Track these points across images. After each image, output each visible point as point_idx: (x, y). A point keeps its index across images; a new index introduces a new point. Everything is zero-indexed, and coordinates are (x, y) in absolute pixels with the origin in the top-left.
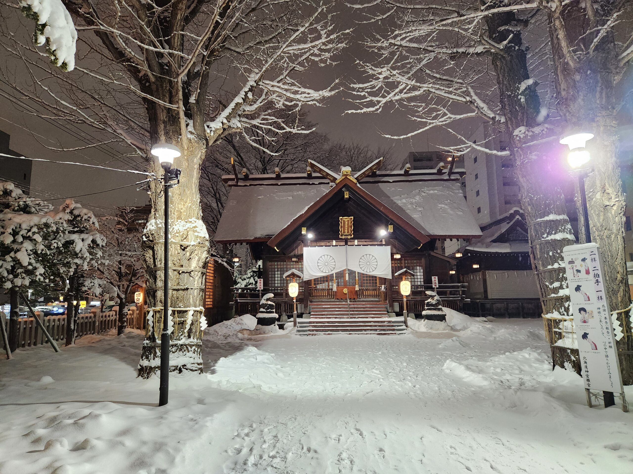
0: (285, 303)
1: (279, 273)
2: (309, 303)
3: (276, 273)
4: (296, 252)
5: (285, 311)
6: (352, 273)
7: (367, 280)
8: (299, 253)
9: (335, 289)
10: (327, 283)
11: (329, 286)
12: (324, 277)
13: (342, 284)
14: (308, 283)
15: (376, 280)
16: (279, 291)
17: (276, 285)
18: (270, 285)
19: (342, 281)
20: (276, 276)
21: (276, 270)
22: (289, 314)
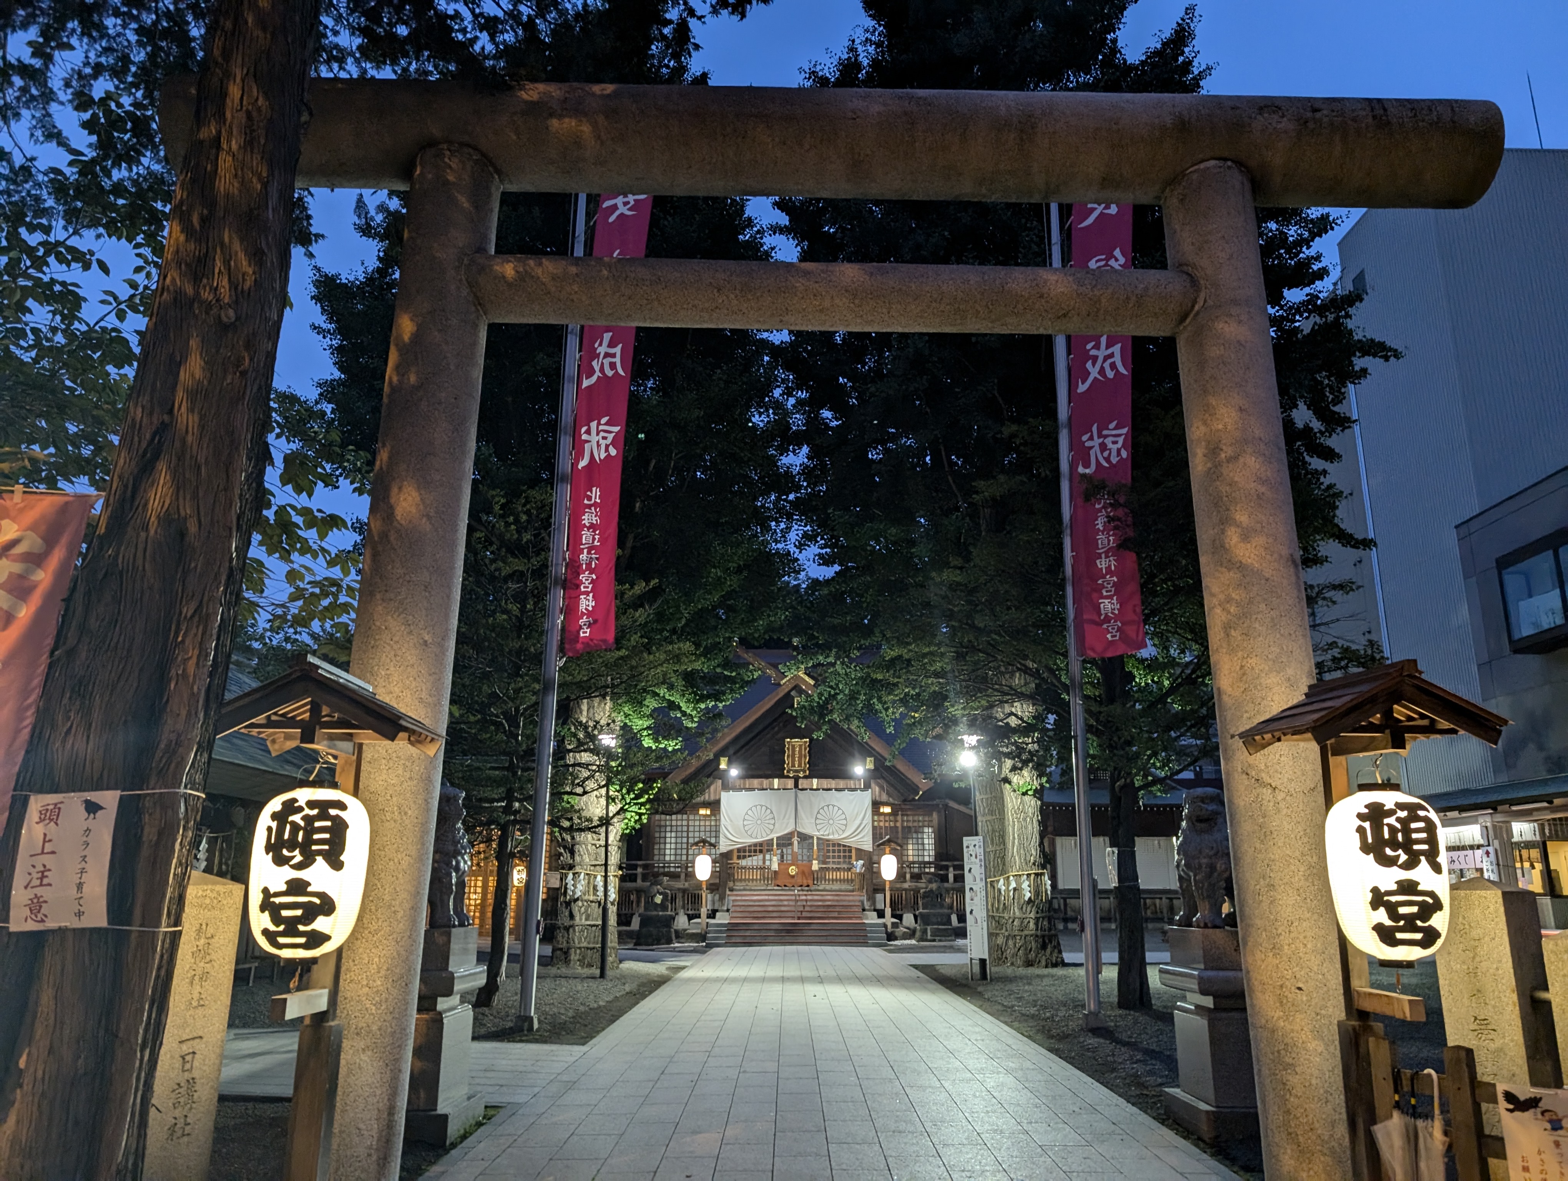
0: (684, 891)
1: (673, 834)
2: (728, 892)
3: (668, 835)
4: (708, 796)
5: (683, 907)
6: (804, 838)
7: (834, 851)
8: (712, 798)
9: (775, 867)
10: (761, 856)
11: (764, 863)
12: (755, 845)
13: (790, 857)
14: (727, 855)
15: (850, 851)
16: (672, 869)
17: (667, 858)
18: (656, 858)
19: (790, 851)
20: (668, 840)
21: (668, 829)
22: (690, 912)
